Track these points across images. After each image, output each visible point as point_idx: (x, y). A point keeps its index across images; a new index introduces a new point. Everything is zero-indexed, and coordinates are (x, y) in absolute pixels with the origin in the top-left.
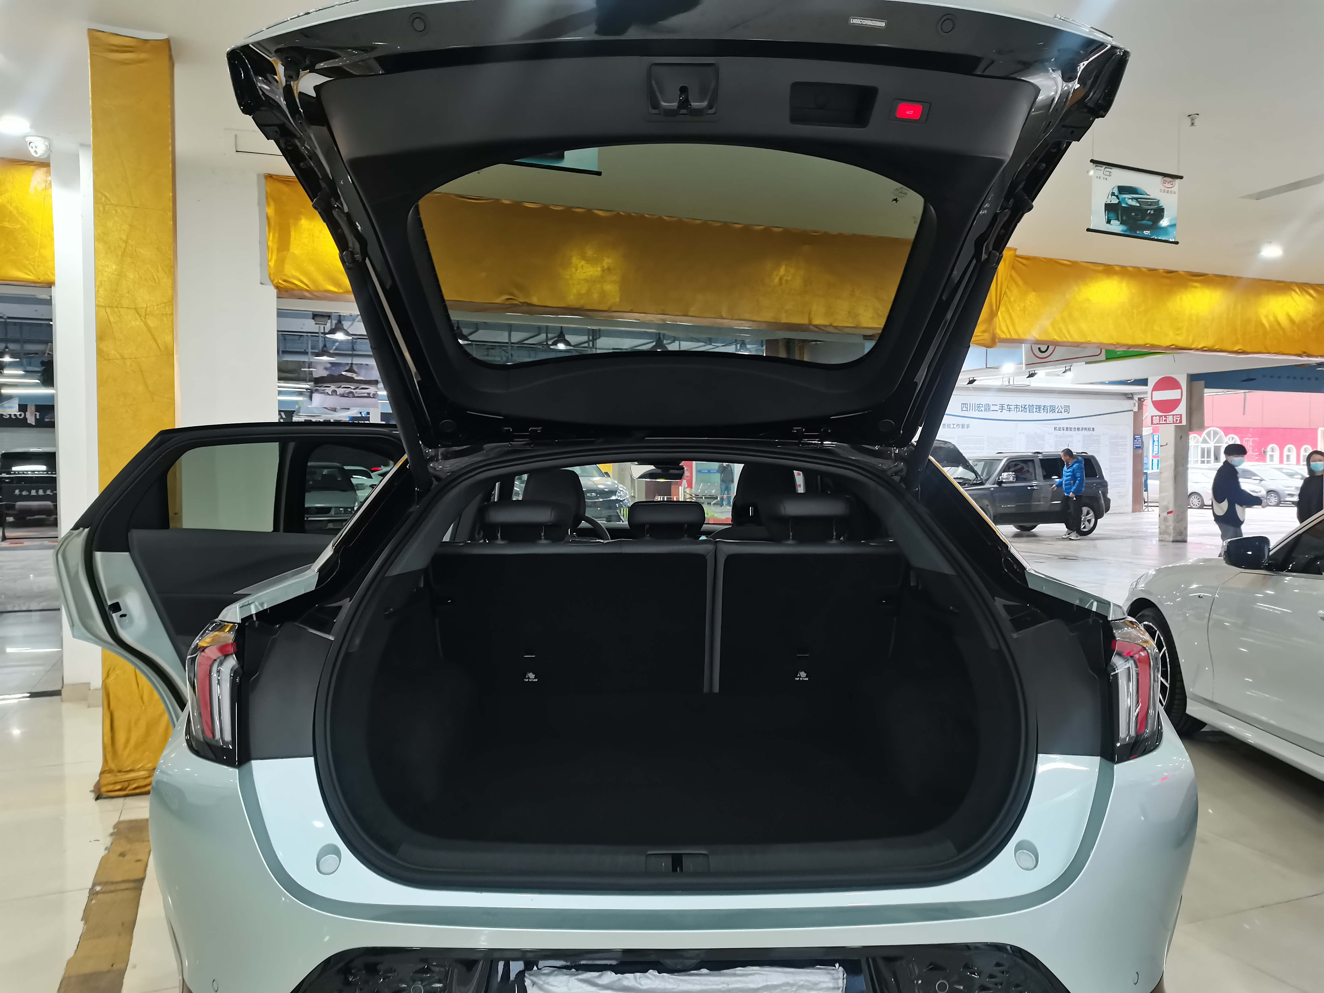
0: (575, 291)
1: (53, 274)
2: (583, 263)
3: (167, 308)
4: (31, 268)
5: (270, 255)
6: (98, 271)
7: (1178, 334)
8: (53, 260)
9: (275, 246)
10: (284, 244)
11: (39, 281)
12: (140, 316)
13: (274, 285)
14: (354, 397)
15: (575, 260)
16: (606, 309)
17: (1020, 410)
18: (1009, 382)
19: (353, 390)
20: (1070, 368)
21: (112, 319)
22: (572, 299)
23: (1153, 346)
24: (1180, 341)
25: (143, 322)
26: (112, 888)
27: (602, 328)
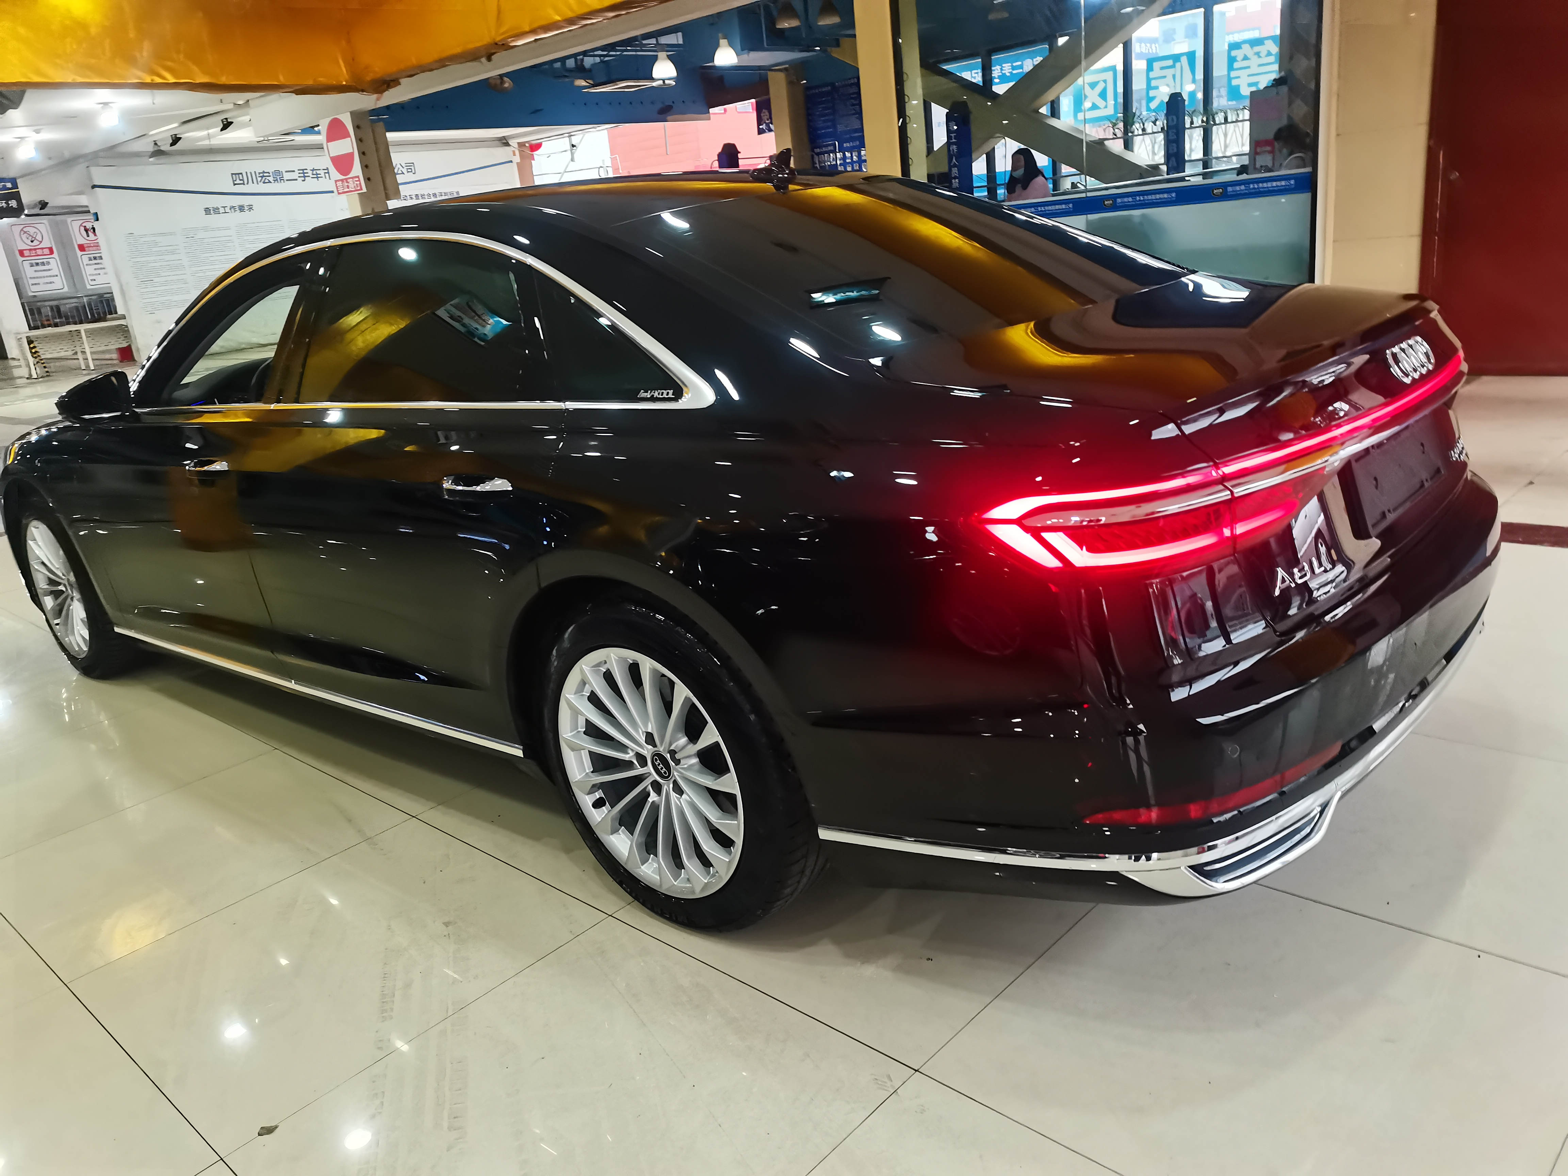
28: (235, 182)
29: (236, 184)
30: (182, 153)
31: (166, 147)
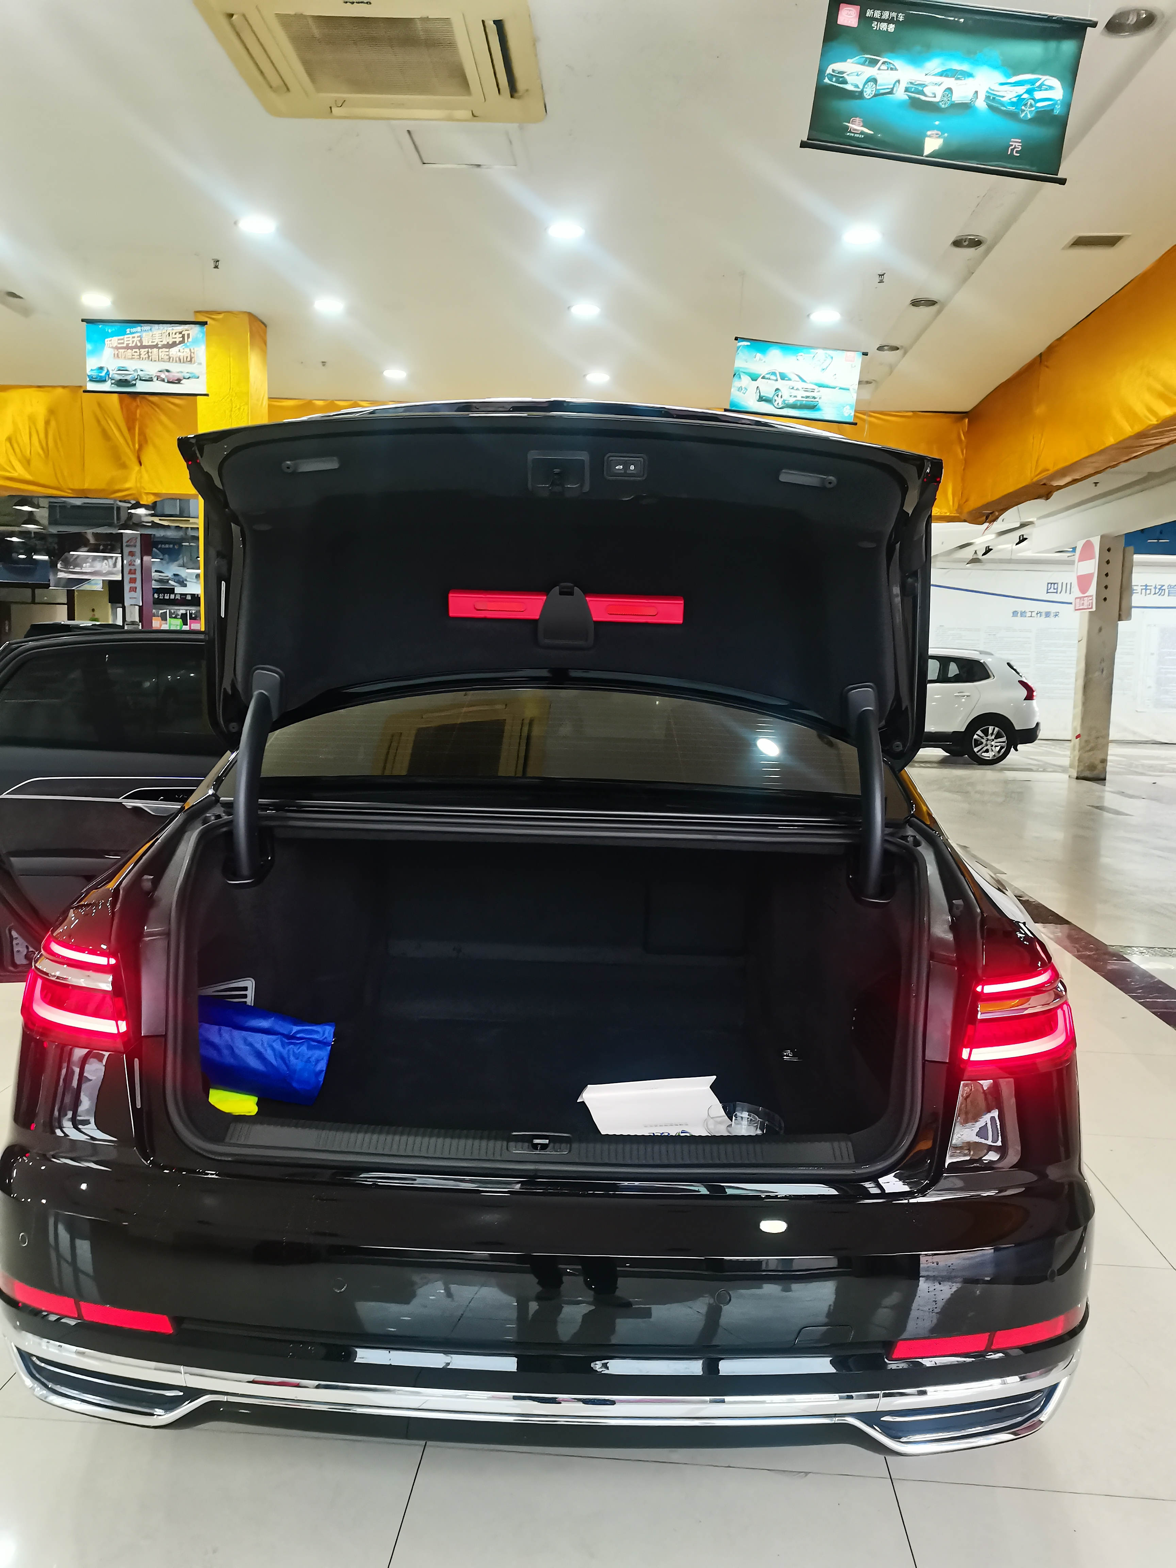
28: (1049, 591)
29: (1049, 593)
30: (993, 561)
31: (980, 556)
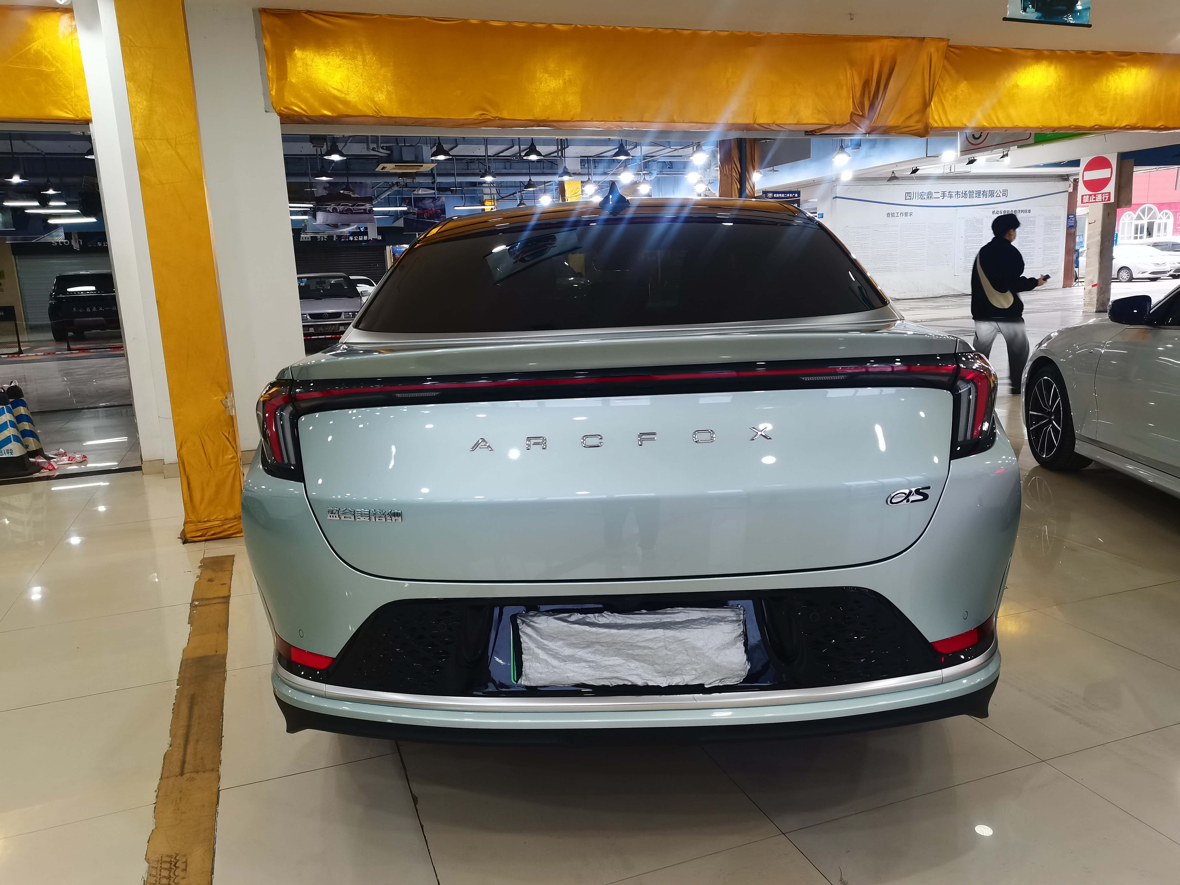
0: (540, 103)
1: (89, 112)
2: (546, 75)
3: (193, 138)
4: (70, 107)
5: (271, 85)
6: (132, 107)
7: (1102, 115)
8: (87, 98)
9: (275, 76)
10: (282, 74)
11: (78, 119)
12: (171, 145)
13: (277, 113)
14: (352, 213)
15: (539, 75)
16: (570, 119)
17: (961, 196)
18: (950, 170)
19: (351, 208)
20: (1008, 153)
21: (148, 150)
22: (538, 113)
23: (1078, 128)
24: (1104, 120)
25: (174, 150)
26: (207, 602)
27: (569, 137)
28: (906, 198)
